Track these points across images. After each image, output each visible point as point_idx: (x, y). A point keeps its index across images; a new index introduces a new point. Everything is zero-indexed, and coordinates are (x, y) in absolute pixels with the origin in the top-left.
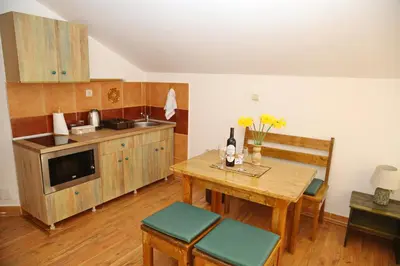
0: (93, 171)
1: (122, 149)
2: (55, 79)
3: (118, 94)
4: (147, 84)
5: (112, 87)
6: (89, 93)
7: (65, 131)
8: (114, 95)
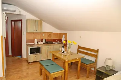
0: (40, 52)
1: (48, 48)
2: (34, 32)
3: (51, 35)
4: (59, 33)
5: (50, 34)
6: (43, 35)
7: (36, 43)
8: (50, 36)
